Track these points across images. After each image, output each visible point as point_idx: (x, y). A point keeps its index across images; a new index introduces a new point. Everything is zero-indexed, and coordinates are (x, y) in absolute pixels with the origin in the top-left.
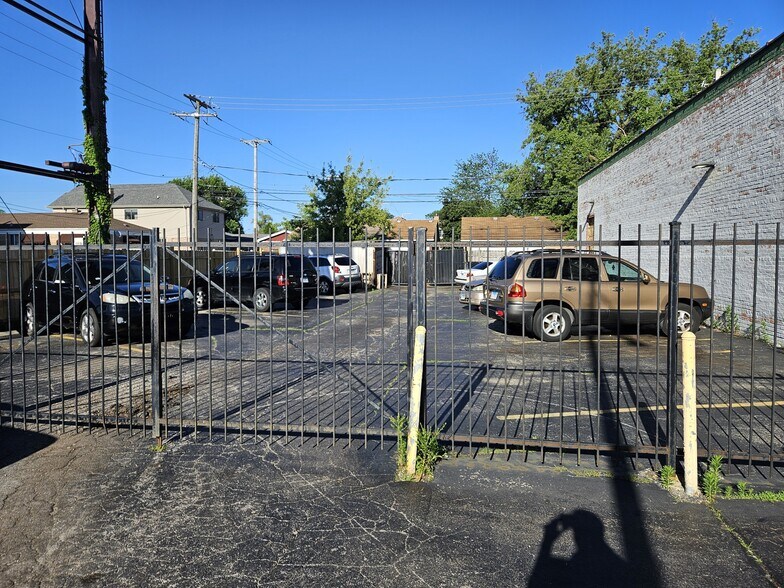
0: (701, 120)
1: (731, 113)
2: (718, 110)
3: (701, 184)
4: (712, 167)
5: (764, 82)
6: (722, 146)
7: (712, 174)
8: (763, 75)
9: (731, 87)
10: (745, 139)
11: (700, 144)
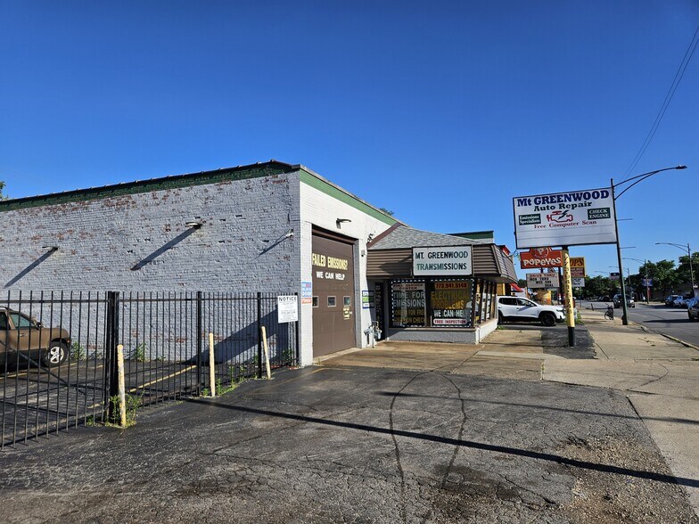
0: (41, 214)
1: (72, 217)
2: (60, 213)
3: (43, 259)
4: (55, 249)
5: (102, 207)
6: (65, 236)
7: (55, 253)
8: (101, 203)
9: (73, 201)
10: (88, 237)
11: (40, 231)
